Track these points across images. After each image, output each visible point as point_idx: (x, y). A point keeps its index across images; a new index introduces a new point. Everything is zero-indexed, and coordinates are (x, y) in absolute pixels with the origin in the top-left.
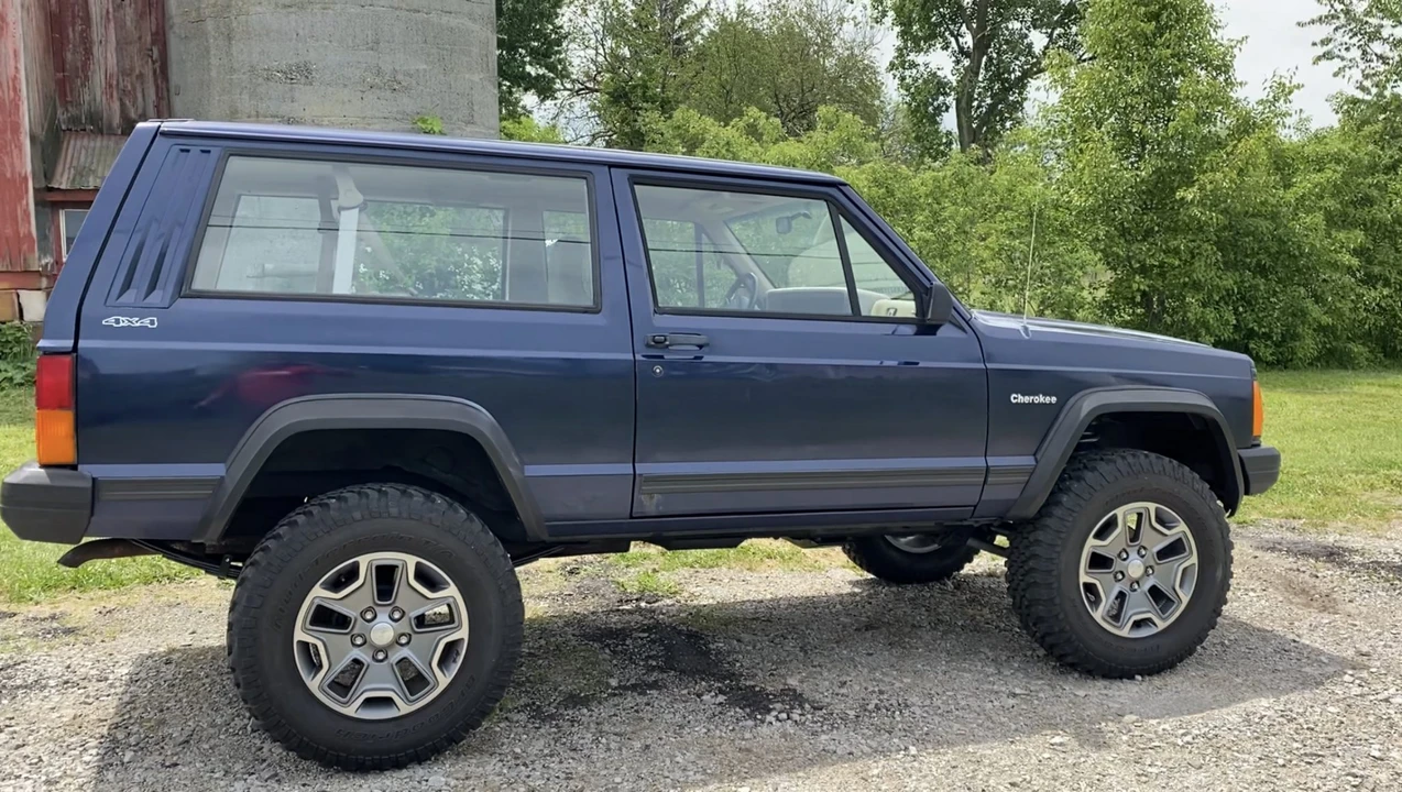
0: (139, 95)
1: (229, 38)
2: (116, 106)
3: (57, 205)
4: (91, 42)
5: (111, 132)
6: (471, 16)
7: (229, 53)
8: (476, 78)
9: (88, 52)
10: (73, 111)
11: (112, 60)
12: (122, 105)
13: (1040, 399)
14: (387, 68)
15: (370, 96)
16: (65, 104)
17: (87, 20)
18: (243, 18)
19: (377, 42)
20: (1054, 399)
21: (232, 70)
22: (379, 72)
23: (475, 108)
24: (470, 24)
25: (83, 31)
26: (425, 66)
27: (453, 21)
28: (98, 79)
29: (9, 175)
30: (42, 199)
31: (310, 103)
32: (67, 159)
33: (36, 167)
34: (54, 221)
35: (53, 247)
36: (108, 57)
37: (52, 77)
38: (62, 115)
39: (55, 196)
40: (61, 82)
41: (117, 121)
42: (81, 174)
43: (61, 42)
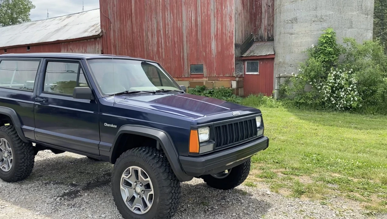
0: (272, 31)
1: (280, 13)
2: (266, 34)
3: (244, 60)
4: (262, 18)
5: (265, 41)
7: (280, 17)
8: (355, 13)
9: (261, 21)
10: (257, 36)
12: (268, 33)
13: (112, 126)
14: (319, 15)
15: (313, 24)
16: (255, 35)
17: (261, 13)
18: (283, 7)
19: (316, 8)
20: (116, 126)
21: (281, 22)
22: (317, 16)
23: (353, 23)
25: (260, 16)
26: (333, 13)
28: (263, 27)
29: (230, 54)
30: (240, 60)
31: (297, 28)
32: (251, 49)
33: (237, 51)
34: (244, 64)
35: (243, 70)
36: (265, 22)
37: (252, 28)
38: (254, 38)
39: (243, 58)
40: (255, 30)
41: (266, 38)
42: (251, 52)
43: (255, 20)
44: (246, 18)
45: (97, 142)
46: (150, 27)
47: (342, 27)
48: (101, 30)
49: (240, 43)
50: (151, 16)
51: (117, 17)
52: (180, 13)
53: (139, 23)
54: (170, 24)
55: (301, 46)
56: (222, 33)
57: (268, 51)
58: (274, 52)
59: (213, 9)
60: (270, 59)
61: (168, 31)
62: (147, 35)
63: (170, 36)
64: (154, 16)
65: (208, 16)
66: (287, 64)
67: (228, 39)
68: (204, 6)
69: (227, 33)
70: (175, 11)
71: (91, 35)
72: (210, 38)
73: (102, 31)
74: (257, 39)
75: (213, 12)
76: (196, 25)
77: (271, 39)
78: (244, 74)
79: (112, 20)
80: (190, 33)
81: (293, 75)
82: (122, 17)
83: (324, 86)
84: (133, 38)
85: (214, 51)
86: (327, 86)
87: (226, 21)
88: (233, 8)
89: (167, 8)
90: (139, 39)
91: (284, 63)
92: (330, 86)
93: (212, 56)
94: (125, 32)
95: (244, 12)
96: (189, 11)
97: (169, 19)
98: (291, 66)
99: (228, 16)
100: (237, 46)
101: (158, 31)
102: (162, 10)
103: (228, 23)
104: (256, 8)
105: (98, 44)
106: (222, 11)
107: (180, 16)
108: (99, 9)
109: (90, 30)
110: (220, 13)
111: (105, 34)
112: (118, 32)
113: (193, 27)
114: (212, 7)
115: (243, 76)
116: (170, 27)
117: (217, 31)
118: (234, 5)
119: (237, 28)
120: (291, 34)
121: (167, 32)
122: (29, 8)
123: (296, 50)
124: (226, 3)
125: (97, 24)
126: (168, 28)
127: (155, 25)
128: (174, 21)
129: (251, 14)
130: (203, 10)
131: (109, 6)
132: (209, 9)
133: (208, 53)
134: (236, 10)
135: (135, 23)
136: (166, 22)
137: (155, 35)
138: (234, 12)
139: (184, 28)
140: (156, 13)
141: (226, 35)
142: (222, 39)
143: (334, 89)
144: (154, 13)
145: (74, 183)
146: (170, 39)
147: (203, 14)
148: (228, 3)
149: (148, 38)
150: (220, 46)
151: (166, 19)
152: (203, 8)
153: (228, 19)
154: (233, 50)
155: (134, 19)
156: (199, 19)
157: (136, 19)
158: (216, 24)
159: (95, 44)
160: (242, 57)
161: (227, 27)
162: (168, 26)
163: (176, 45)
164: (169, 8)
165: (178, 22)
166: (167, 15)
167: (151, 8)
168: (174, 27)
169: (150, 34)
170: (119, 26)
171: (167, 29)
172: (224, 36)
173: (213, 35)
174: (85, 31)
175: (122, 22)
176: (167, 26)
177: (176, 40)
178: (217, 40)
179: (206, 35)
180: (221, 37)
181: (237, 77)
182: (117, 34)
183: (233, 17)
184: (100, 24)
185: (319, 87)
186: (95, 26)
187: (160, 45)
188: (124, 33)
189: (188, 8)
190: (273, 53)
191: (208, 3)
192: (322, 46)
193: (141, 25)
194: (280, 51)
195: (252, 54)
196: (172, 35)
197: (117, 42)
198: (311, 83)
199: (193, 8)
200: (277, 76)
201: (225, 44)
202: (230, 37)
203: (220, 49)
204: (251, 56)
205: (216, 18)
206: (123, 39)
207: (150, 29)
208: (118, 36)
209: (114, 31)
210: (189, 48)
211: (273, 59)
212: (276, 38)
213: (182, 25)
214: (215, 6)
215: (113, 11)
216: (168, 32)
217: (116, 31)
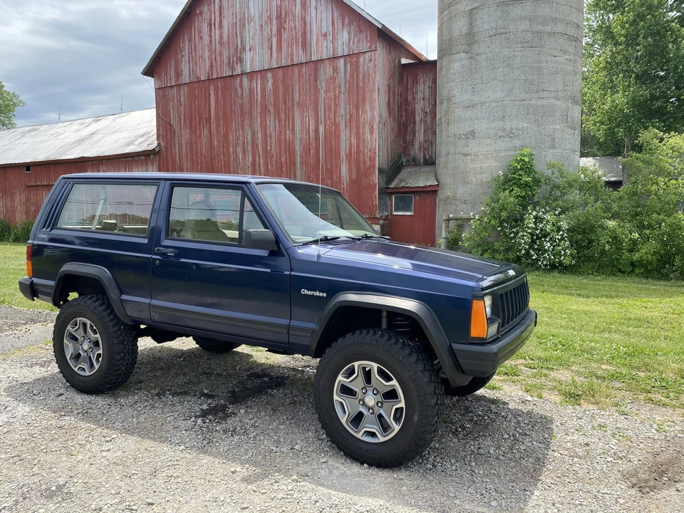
0: (430, 150)
1: (448, 124)
2: (422, 154)
3: (391, 194)
4: (415, 132)
5: (420, 165)
6: (557, 98)
7: (448, 130)
8: (558, 127)
9: (414, 135)
10: (408, 158)
11: (422, 137)
12: (424, 153)
13: (317, 294)
14: (508, 128)
15: (499, 141)
16: (405, 155)
17: (414, 123)
18: (453, 115)
19: (504, 117)
20: (325, 295)
21: (449, 137)
22: (504, 130)
23: (556, 141)
24: (556, 102)
25: (413, 127)
26: (527, 125)
27: (544, 102)
28: (417, 145)
29: (371, 183)
30: (385, 192)
31: (474, 147)
32: (400, 176)
33: (381, 180)
34: (391, 200)
35: (389, 208)
36: (420, 136)
37: (401, 146)
38: (404, 160)
39: (389, 191)
40: (405, 148)
41: (422, 160)
42: (400, 182)
43: (405, 133)
44: (392, 129)
45: (286, 322)
46: (241, 138)
47: (540, 147)
48: (156, 142)
49: (385, 167)
50: (243, 122)
51: (185, 123)
52: (290, 118)
53: (222, 132)
54: (273, 135)
55: (480, 174)
56: (358, 152)
57: (428, 179)
58: (438, 181)
59: (344, 114)
60: (432, 192)
61: (271, 146)
62: (235, 152)
63: (274, 155)
64: (247, 122)
65: (337, 125)
66: (460, 200)
67: (367, 160)
68: (330, 110)
69: (366, 151)
70: (283, 115)
71: (140, 149)
72: (338, 157)
73: (159, 145)
74: (408, 161)
75: (344, 119)
76: (317, 139)
77: (430, 162)
78: (391, 214)
79: (176, 127)
80: (306, 150)
81: (473, 216)
82: (194, 123)
83: (521, 234)
84: (211, 156)
85: (345, 179)
86: (525, 234)
87: (364, 133)
88: (376, 114)
89: (270, 112)
90: (222, 157)
91: (454, 198)
92: (529, 233)
93: (342, 186)
94: (199, 145)
95: (390, 121)
96: (306, 117)
97: (272, 128)
98: (465, 202)
99: (367, 126)
100: (380, 171)
101: (255, 146)
102: (261, 113)
103: (368, 136)
104: (406, 115)
105: (153, 165)
106: (358, 118)
107: (291, 124)
108: (155, 109)
109: (137, 142)
110: (354, 122)
111: (163, 149)
112: (186, 146)
113: (311, 141)
114: (342, 111)
115: (389, 218)
116: (273, 140)
117: (350, 149)
118: (377, 109)
119: (381, 144)
120: (466, 155)
121: (269, 148)
122: (15, 105)
123: (474, 180)
124: (364, 107)
125: (149, 133)
126: (271, 141)
127: (249, 138)
128: (280, 132)
129: (399, 124)
130: (327, 116)
131: (171, 103)
132: (337, 115)
133: (336, 182)
134: (380, 117)
135: (215, 133)
136: (268, 132)
137: (248, 153)
138: (377, 119)
139: (297, 142)
140: (251, 118)
141: (364, 154)
142: (358, 161)
143: (535, 237)
144: (247, 117)
145: (206, 391)
146: (274, 159)
147: (328, 122)
148: (368, 107)
149: (237, 156)
150: (354, 171)
151: (268, 128)
152: (327, 113)
153: (367, 129)
154: (376, 178)
155: (214, 126)
156: (321, 129)
157: (218, 125)
158: (348, 137)
159: (147, 164)
160: (388, 188)
161: (366, 143)
162: (271, 138)
163: (284, 169)
164: (272, 111)
165: (287, 133)
166: (270, 121)
167: (242, 109)
168: (280, 139)
169: (240, 150)
170: (188, 136)
171: (269, 143)
172: (361, 156)
173: (343, 154)
174: (129, 144)
175: (193, 130)
176: (269, 139)
177: (283, 159)
178: (350, 162)
179: (333, 153)
180: (356, 157)
181: (381, 218)
182: (184, 150)
183: (375, 128)
184: (156, 131)
185: (512, 235)
186: (146, 136)
187: (257, 168)
188: (196, 149)
189: (303, 111)
190: (436, 184)
191: (336, 106)
192: (514, 174)
193: (226, 136)
194: (446, 179)
195: (403, 184)
196: (276, 153)
197: (184, 162)
198: (499, 229)
199: (311, 113)
200: (444, 218)
201: (362, 168)
202: (370, 157)
203: (354, 176)
204: (402, 187)
205: (348, 129)
206: (195, 157)
207: (241, 143)
208: (187, 152)
209: (180, 145)
210: (306, 172)
211: (435, 192)
212: (441, 161)
213: (293, 139)
214: (348, 111)
215: (179, 113)
216: (271, 148)
217: (184, 145)
